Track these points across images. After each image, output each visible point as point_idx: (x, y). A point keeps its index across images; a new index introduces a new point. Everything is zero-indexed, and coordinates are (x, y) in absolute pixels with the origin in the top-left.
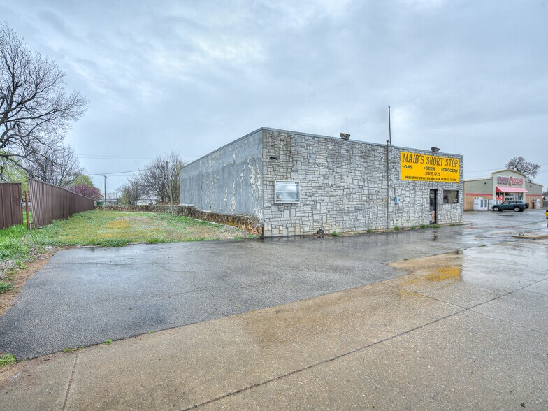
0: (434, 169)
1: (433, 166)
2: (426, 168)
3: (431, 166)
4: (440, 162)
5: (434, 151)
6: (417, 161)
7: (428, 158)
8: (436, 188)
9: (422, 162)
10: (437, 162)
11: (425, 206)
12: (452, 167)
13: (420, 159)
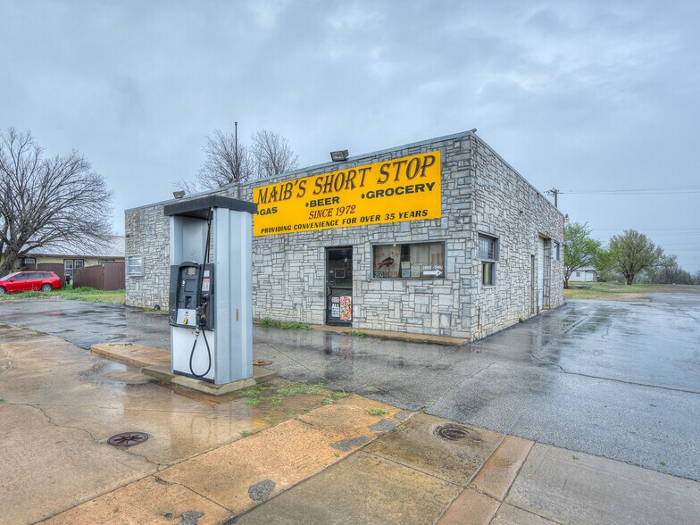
0: (336, 200)
1: (334, 194)
2: (313, 204)
3: (328, 195)
4: (357, 181)
5: (341, 158)
6: (288, 194)
7: (319, 182)
8: (344, 243)
9: (301, 192)
10: (348, 182)
11: (311, 283)
12: (404, 182)
13: (296, 190)
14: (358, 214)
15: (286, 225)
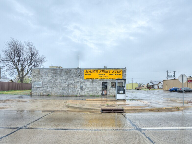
4: (109, 72)
5: (105, 68)
6: (94, 72)
7: (101, 71)
8: (106, 82)
9: (97, 72)
10: (107, 72)
11: (99, 88)
12: (117, 73)
13: (95, 72)
14: (109, 77)
15: (93, 78)
